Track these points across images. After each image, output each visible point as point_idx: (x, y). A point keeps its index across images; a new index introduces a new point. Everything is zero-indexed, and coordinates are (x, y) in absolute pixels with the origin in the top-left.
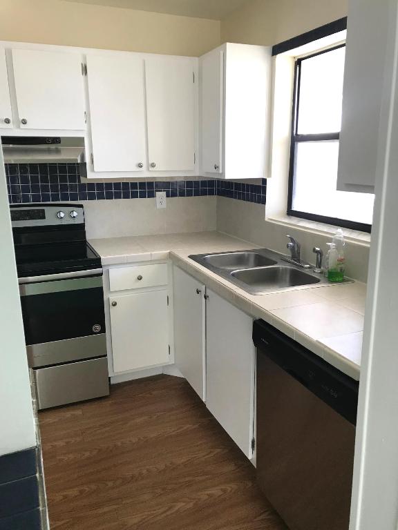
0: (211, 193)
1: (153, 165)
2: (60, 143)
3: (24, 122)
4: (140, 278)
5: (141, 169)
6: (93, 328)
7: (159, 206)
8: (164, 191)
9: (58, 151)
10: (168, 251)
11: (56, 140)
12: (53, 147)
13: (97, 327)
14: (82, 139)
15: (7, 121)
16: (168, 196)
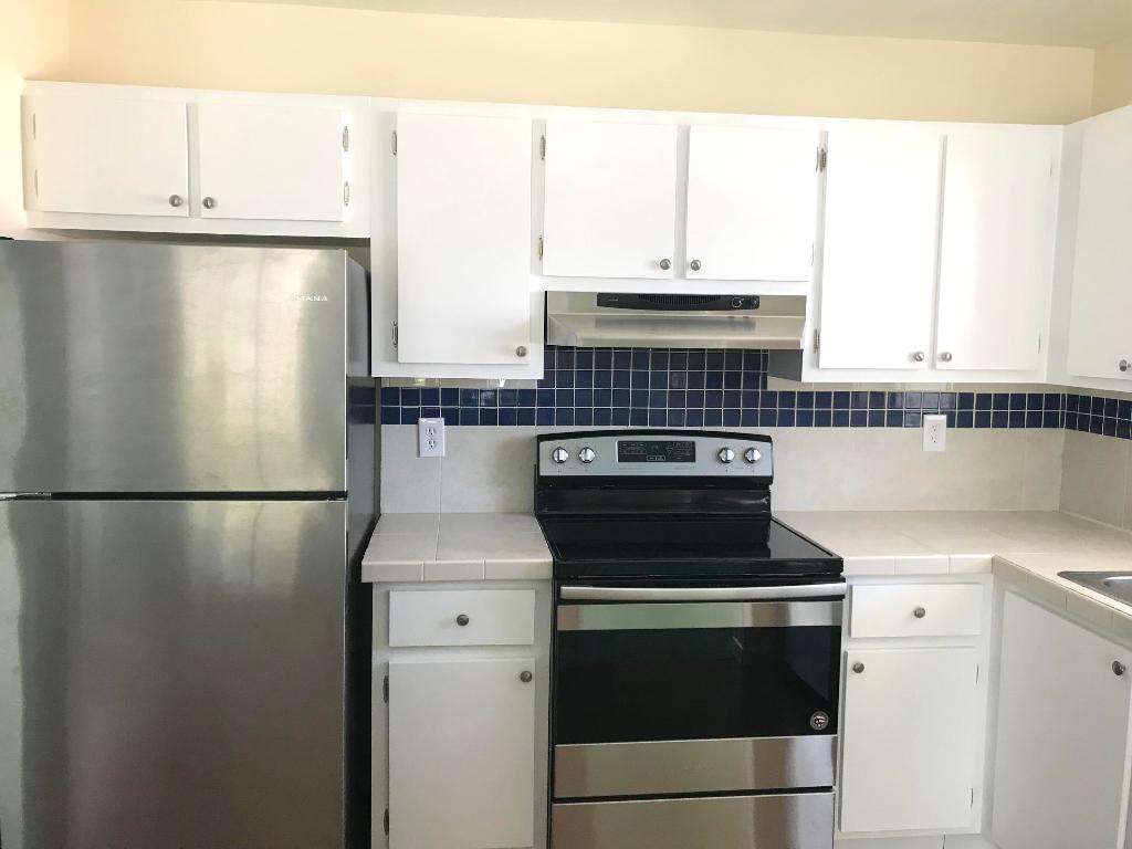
0: (1052, 422)
1: (946, 358)
2: (757, 306)
3: (695, 266)
4: (919, 613)
5: (918, 364)
6: (813, 719)
7: (928, 446)
8: (942, 413)
9: (748, 325)
10: (990, 556)
11: (750, 302)
12: (739, 315)
13: (821, 719)
14: (803, 299)
15: (665, 265)
16: (950, 424)
